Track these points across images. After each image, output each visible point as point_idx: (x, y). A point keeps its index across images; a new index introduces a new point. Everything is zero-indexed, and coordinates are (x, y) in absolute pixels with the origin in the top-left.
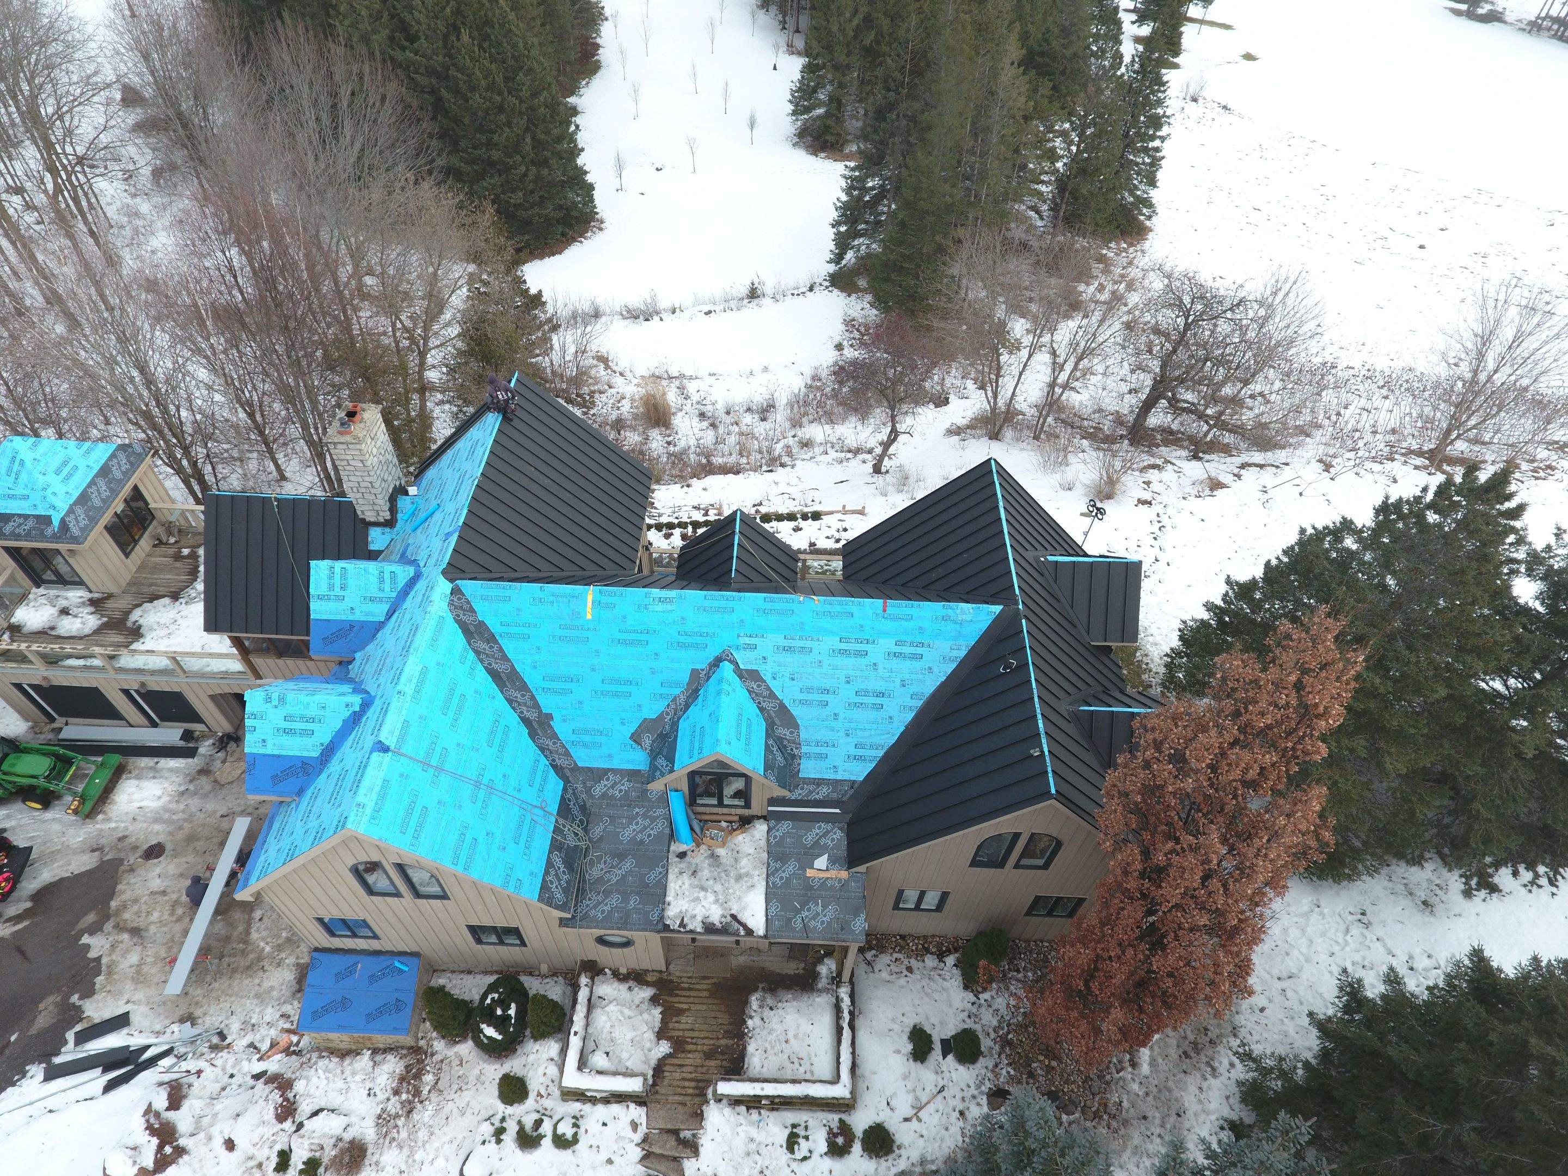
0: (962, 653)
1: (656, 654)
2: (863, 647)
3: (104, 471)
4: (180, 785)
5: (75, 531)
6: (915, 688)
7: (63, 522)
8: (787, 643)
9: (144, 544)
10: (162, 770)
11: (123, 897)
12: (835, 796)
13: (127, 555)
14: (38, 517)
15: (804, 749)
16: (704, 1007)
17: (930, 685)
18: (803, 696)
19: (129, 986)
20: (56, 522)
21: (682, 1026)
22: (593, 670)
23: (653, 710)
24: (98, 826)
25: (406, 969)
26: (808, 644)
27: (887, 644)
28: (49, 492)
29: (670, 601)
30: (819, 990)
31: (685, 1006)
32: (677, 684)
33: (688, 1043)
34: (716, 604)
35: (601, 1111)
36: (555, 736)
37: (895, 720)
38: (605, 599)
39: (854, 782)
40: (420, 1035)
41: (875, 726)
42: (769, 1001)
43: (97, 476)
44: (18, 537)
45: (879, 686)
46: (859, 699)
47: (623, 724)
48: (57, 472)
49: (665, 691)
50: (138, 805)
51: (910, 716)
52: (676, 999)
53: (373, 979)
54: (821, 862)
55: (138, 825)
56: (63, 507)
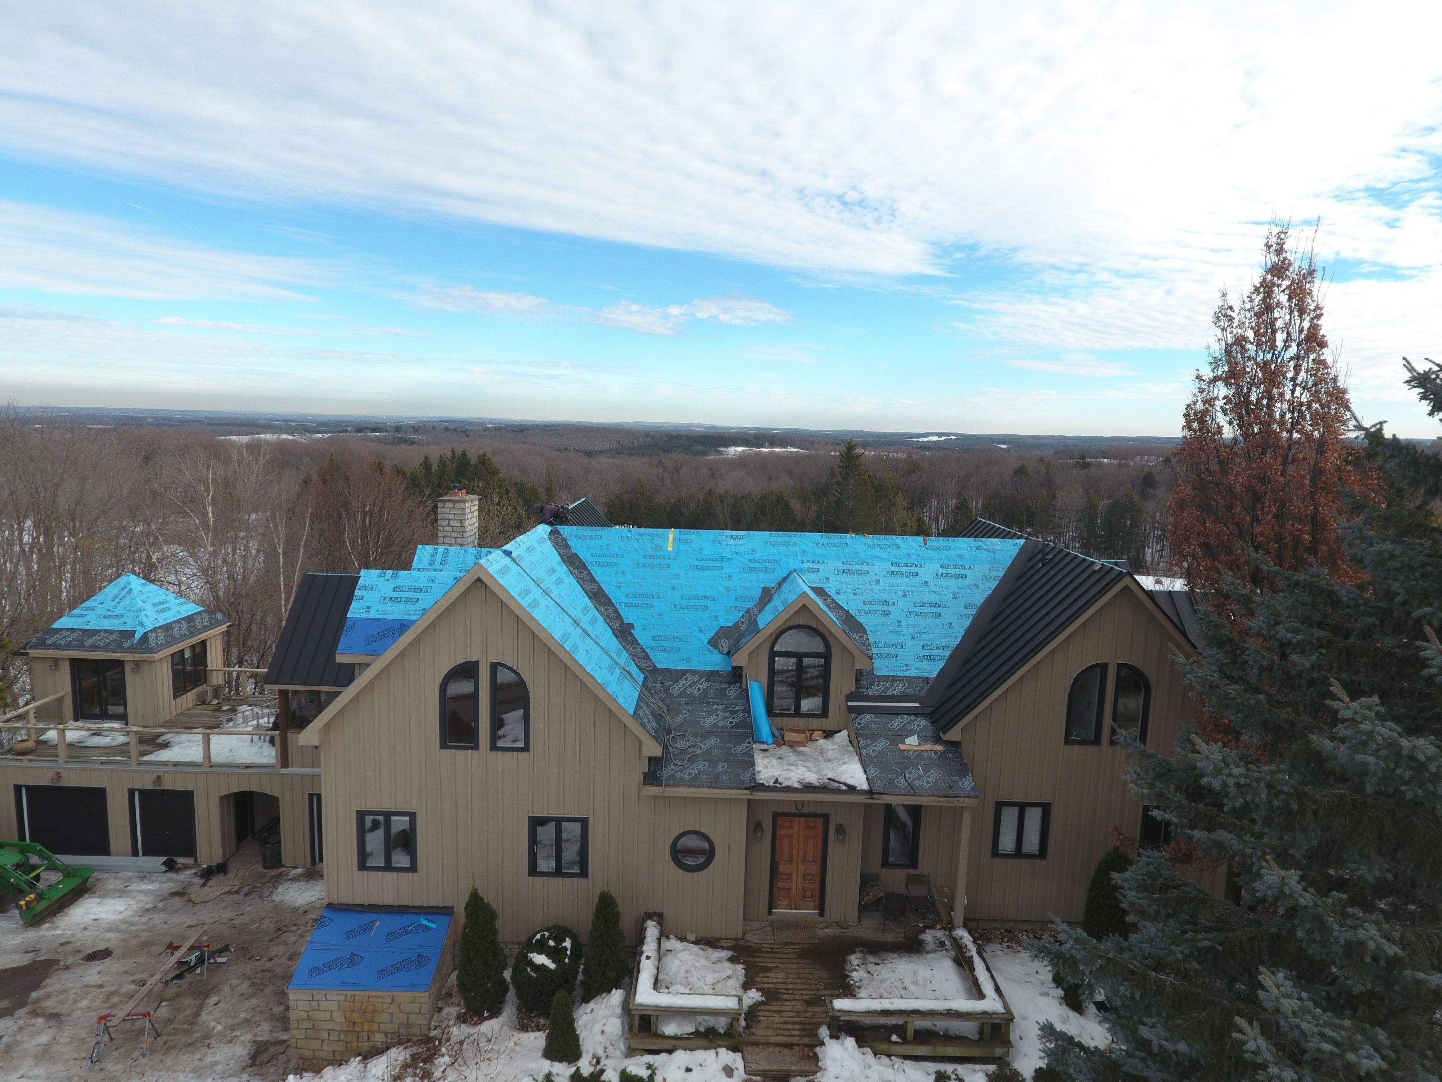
0: (1002, 573)
1: (730, 576)
2: (914, 569)
3: (189, 619)
4: (147, 903)
5: (152, 643)
6: (968, 600)
7: (145, 637)
8: (846, 567)
9: (190, 698)
10: (132, 891)
11: (49, 989)
12: (910, 691)
13: (175, 697)
14: (122, 633)
15: (875, 650)
16: (795, 966)
17: (979, 598)
18: (867, 607)
19: (29, 1062)
20: (138, 636)
21: (770, 980)
22: (673, 589)
23: (729, 619)
24: (41, 933)
25: (434, 926)
26: (864, 567)
27: (934, 567)
28: (143, 613)
29: (742, 538)
30: (928, 952)
31: (771, 965)
32: (751, 598)
33: (782, 993)
34: (780, 540)
35: (681, 1057)
36: (635, 642)
37: (954, 625)
38: (683, 537)
39: (927, 680)
40: (433, 1024)
41: (936, 631)
42: (871, 959)
43: (183, 619)
44: (95, 648)
45: (935, 598)
46: (917, 609)
47: (701, 631)
48: (155, 605)
49: (738, 604)
50: (94, 917)
51: (967, 623)
52: (761, 960)
53: (392, 936)
54: (912, 741)
55: (87, 934)
56: (149, 626)
